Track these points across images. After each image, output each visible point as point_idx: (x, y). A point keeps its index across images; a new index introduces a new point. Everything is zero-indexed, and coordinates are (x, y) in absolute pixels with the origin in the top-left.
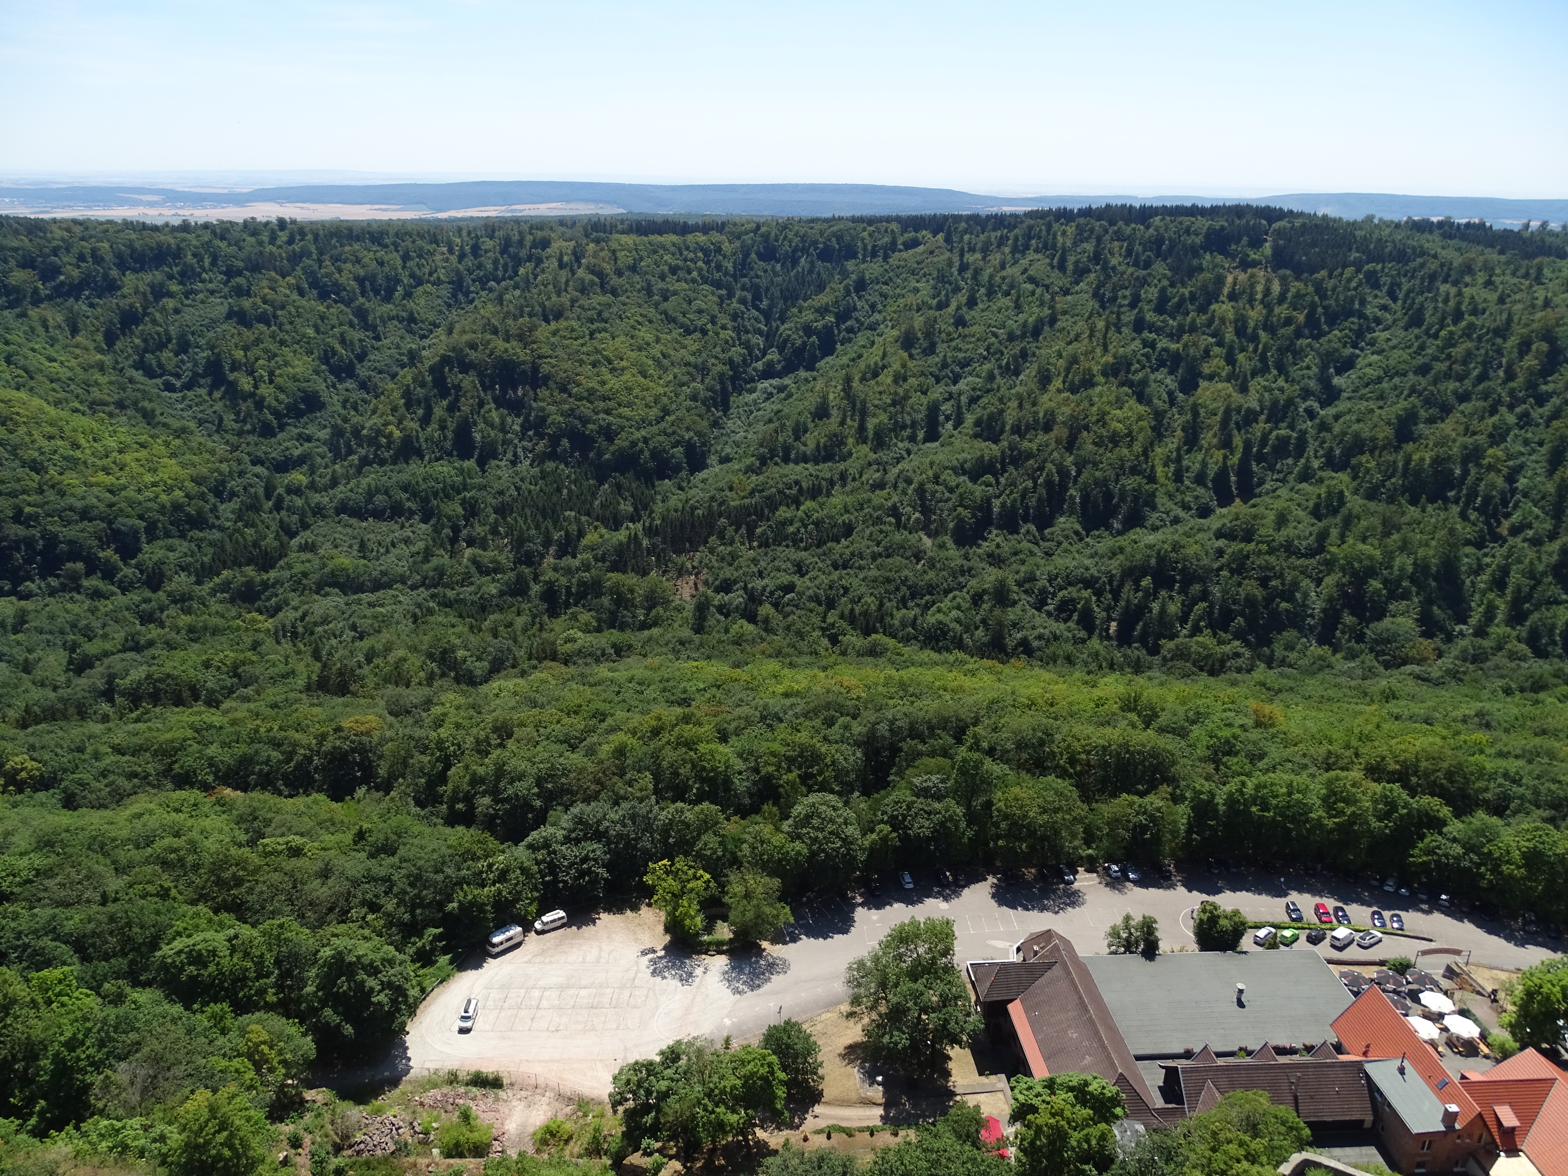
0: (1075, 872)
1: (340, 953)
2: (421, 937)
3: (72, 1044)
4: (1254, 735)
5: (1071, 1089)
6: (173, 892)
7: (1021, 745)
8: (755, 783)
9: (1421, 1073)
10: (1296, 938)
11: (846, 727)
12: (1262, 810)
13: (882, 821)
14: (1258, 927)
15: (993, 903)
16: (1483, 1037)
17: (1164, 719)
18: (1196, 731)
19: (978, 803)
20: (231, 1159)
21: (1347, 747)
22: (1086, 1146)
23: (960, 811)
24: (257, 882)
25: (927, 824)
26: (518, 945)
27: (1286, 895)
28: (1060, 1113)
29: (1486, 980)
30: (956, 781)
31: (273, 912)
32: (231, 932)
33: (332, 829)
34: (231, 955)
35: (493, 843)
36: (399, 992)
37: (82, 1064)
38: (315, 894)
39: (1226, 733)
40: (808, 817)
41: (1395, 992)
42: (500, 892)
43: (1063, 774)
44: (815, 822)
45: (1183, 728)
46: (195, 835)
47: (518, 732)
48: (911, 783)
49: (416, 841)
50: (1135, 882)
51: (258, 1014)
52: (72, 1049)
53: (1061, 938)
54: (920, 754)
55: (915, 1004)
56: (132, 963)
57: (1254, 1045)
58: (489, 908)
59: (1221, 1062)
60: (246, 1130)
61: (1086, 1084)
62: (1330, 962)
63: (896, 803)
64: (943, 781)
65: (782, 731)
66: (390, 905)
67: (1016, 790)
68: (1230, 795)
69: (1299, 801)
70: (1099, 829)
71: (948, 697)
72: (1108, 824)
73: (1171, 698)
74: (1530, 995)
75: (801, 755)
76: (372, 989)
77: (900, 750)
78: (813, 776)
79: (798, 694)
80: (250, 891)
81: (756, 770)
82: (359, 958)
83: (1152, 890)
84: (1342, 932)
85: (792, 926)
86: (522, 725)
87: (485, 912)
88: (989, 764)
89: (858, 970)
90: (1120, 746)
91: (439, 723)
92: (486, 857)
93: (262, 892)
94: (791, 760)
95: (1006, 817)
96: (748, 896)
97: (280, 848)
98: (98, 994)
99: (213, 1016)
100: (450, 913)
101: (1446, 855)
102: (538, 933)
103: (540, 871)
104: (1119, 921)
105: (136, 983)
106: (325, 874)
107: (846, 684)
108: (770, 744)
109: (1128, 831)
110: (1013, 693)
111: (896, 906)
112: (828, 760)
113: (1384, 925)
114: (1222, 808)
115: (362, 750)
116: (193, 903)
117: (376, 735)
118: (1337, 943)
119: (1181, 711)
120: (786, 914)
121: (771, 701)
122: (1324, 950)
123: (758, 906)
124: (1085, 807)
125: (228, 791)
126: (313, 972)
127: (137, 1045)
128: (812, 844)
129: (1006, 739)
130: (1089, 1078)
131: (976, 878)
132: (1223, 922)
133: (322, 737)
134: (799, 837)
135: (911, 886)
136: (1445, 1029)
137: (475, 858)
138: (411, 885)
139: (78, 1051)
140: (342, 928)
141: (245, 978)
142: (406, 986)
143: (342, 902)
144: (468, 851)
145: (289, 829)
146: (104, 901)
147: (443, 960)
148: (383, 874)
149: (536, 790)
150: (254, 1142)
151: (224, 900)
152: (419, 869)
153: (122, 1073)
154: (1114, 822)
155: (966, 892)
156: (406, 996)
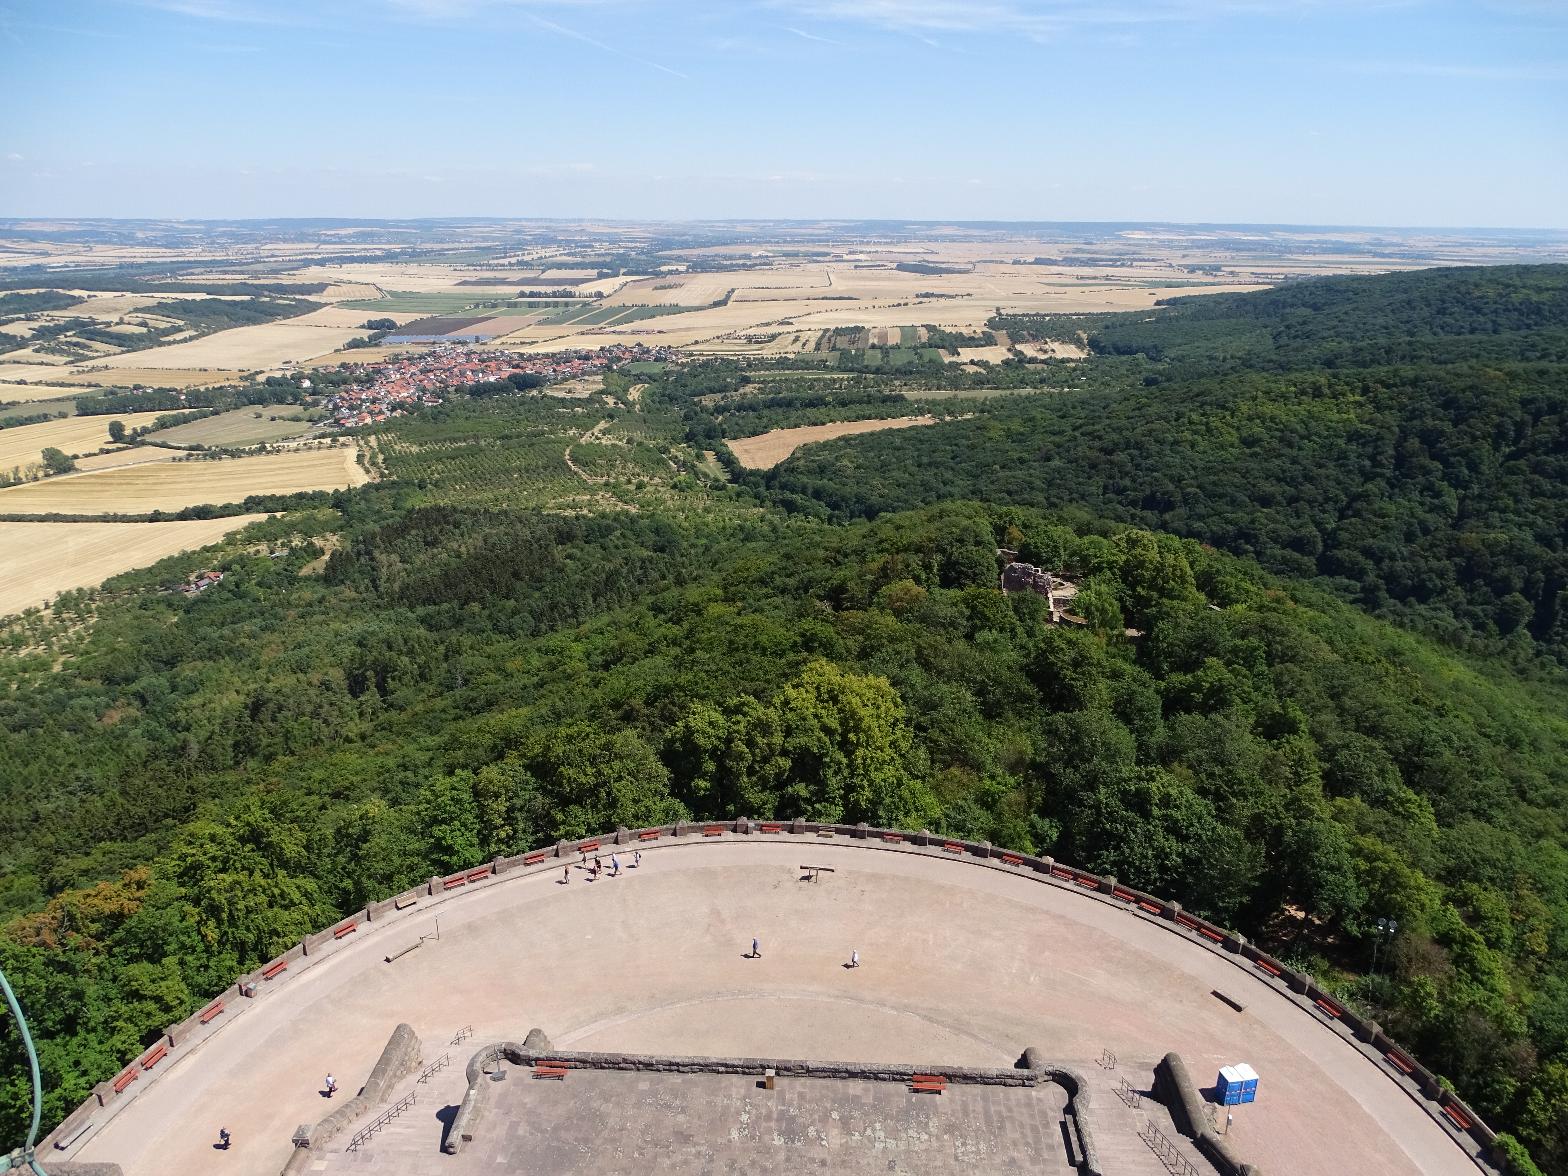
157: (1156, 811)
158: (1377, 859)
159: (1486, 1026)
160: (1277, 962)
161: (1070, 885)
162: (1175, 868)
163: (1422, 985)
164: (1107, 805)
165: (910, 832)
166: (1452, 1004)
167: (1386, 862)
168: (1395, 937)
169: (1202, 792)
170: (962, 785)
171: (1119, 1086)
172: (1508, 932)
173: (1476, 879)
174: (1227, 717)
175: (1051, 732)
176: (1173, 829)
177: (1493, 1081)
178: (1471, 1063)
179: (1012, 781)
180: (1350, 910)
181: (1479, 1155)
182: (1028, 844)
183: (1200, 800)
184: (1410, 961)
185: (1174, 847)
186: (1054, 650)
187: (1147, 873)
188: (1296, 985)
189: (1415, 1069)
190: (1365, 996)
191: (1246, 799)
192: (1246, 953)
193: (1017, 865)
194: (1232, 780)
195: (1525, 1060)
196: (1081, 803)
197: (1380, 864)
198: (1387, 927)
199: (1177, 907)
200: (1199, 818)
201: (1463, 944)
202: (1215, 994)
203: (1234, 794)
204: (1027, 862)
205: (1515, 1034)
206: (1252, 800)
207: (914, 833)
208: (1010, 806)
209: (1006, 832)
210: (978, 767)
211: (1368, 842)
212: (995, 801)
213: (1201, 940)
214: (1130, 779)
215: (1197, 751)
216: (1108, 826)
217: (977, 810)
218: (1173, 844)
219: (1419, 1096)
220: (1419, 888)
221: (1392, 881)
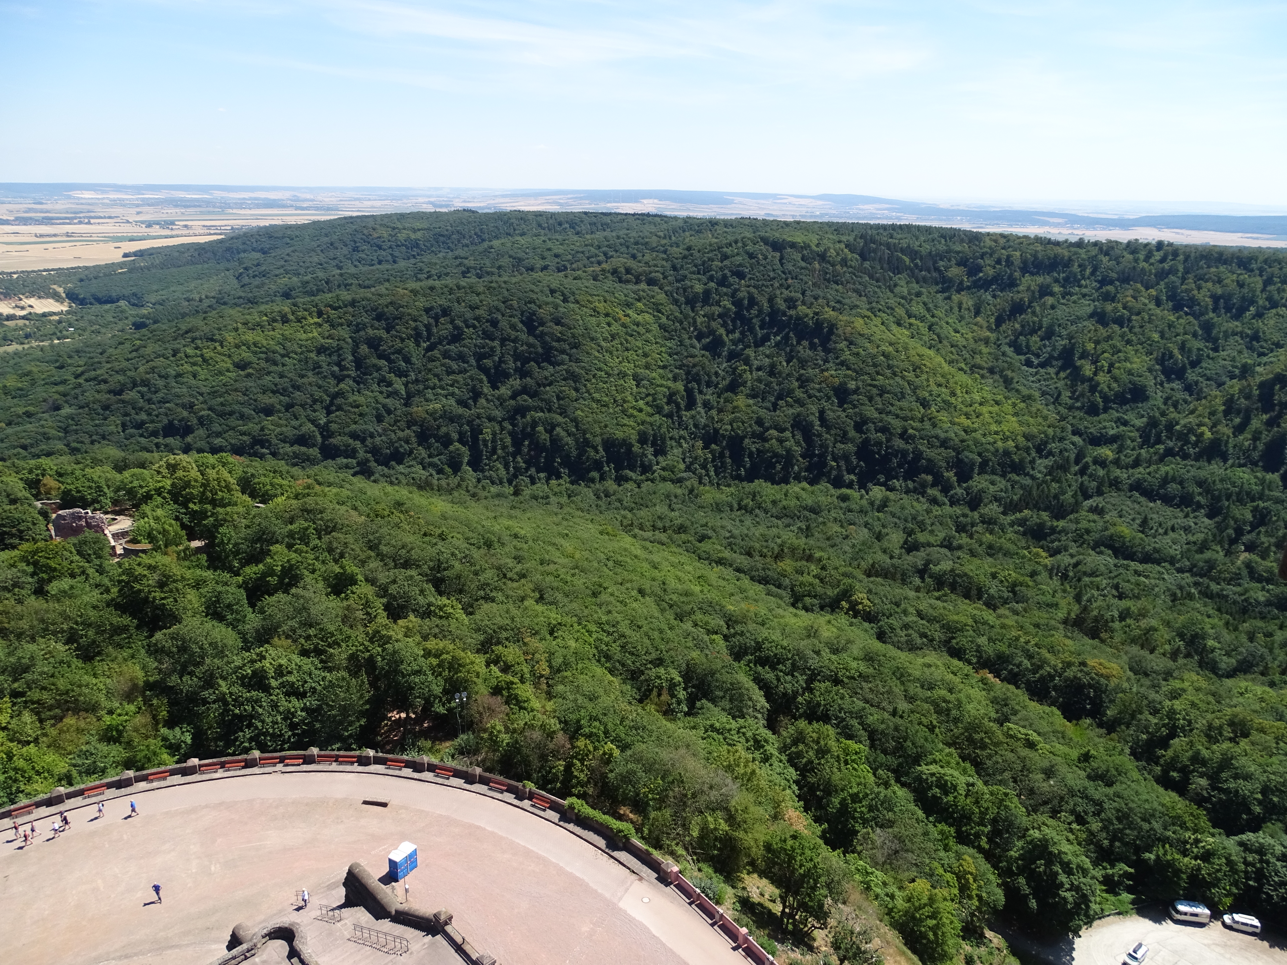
1: (1047, 841)
2: (1113, 866)
3: (855, 798)
6: (937, 730)
20: (932, 942)
24: (996, 753)
26: (1201, 925)
31: (1000, 781)
32: (971, 780)
33: (1061, 740)
34: (966, 796)
35: (1204, 822)
36: (1084, 899)
37: (857, 815)
38: (1037, 784)
42: (1199, 869)
46: (962, 696)
47: (1255, 736)
49: (1133, 785)
51: (971, 851)
52: (854, 802)
56: (900, 765)
58: (1184, 876)
60: (948, 929)
66: (1095, 826)
76: (1062, 885)
80: (990, 757)
82: (1060, 852)
86: (1262, 730)
87: (1180, 878)
91: (1175, 695)
92: (1195, 831)
93: (997, 763)
97: (1020, 736)
98: (874, 774)
99: (942, 832)
100: (1146, 861)
102: (1225, 925)
103: (1246, 872)
105: (898, 781)
106: (1049, 773)
115: (1099, 689)
116: (949, 745)
117: (1113, 682)
125: (990, 676)
126: (1020, 844)
127: (890, 824)
133: (1069, 665)
137: (1183, 826)
138: (1118, 818)
139: (858, 805)
140: (1051, 822)
141: (969, 819)
142: (1092, 899)
143: (1055, 802)
144: (1179, 817)
145: (1031, 725)
146: (894, 713)
147: (1127, 897)
148: (1097, 797)
149: (1259, 796)
150: (951, 942)
151: (969, 754)
152: (1130, 809)
153: (878, 835)
156: (1088, 907)
157: (274, 683)
158: (442, 653)
159: (537, 735)
160: (399, 757)
161: (220, 773)
162: (302, 721)
163: (493, 728)
164: (231, 693)
165: (41, 797)
166: (514, 731)
167: (448, 653)
168: (468, 703)
169: (304, 653)
170: (80, 731)
171: (318, 913)
172: (526, 669)
173: (498, 643)
174: (304, 588)
175: (155, 651)
176: (293, 692)
177: (551, 768)
178: (536, 764)
179: (132, 708)
180: (436, 697)
181: (560, 820)
182: (165, 757)
183: (306, 660)
184: (481, 714)
185: (297, 705)
186: (137, 579)
187: (282, 735)
188: (417, 767)
189: (509, 785)
190: (462, 753)
191: (339, 646)
192: (378, 761)
193: (164, 779)
194: (325, 635)
195: (564, 746)
196: (205, 702)
197: (444, 656)
198: (461, 699)
199: (315, 751)
200: (310, 674)
201: (509, 688)
202: (366, 803)
203: (330, 646)
204: (173, 773)
205: (554, 732)
206: (344, 645)
207: (46, 796)
208: (136, 730)
209: (140, 756)
210: (93, 708)
211: (432, 644)
212: (120, 733)
213: (341, 768)
214: (244, 665)
215: (290, 623)
216: (237, 711)
217: (104, 748)
218: (296, 703)
219: (516, 802)
220: (472, 663)
221: (455, 665)
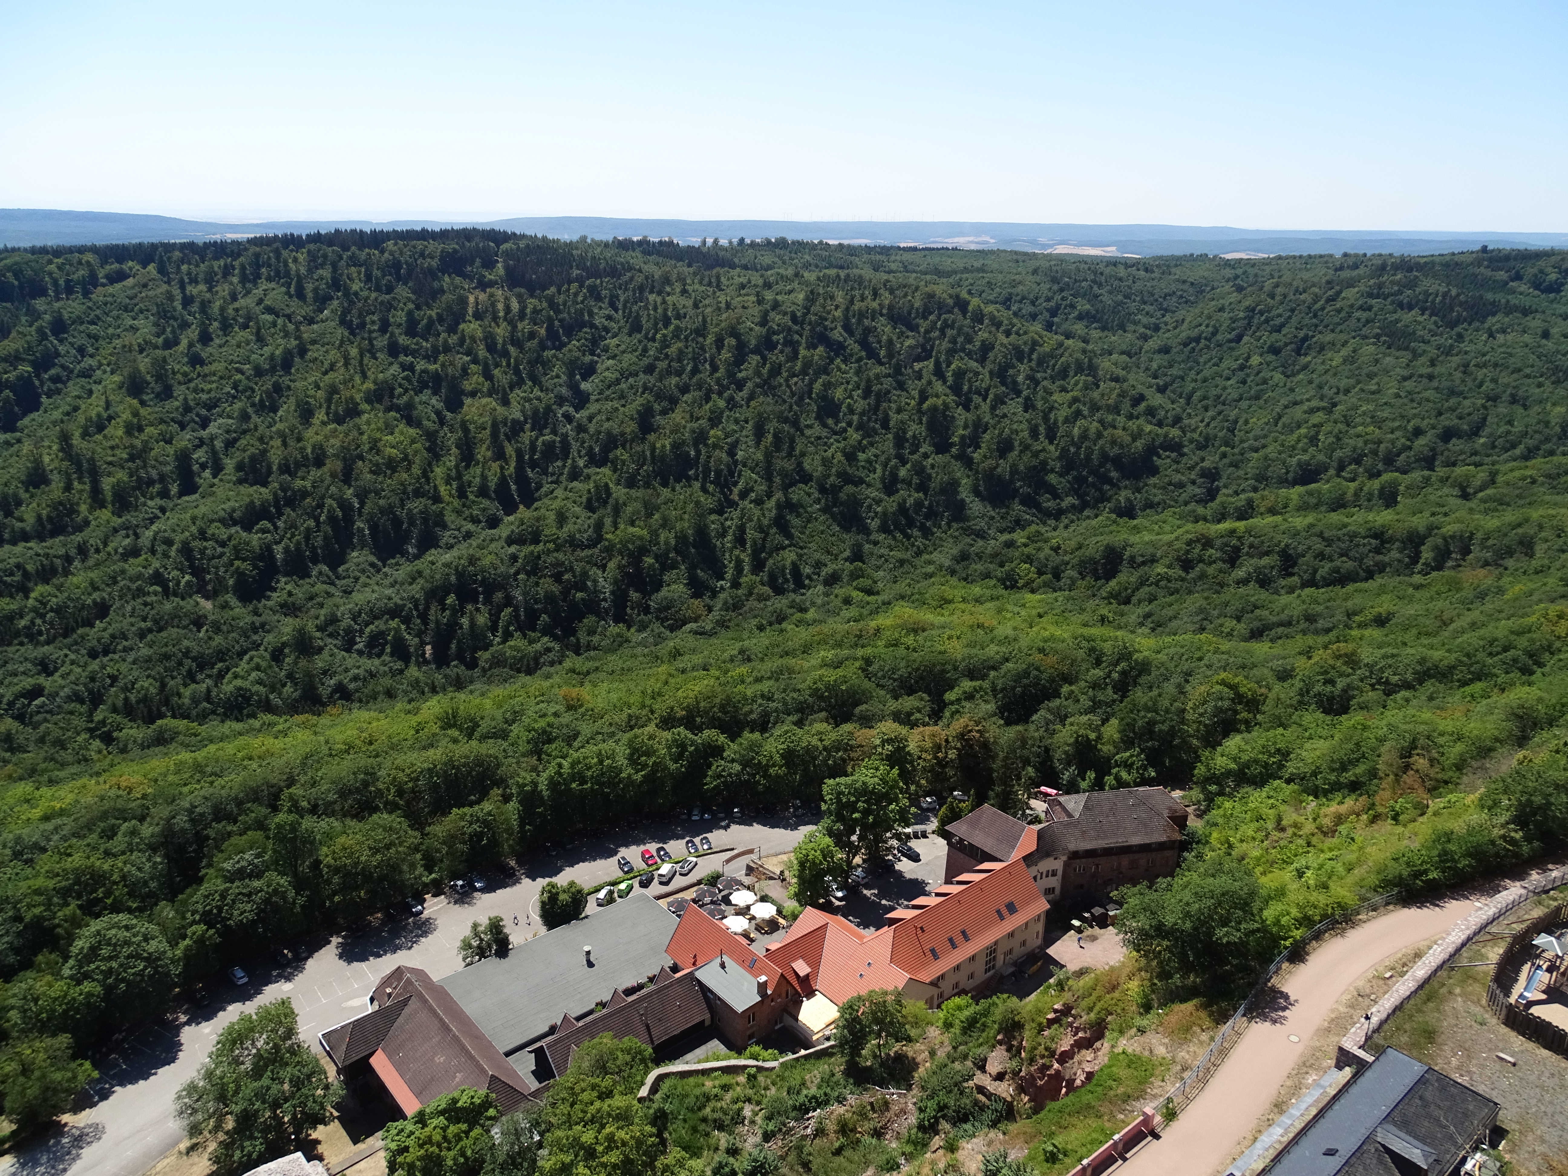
0: (422, 901)
4: (566, 718)
5: (442, 1113)
7: (344, 793)
8: (19, 934)
9: (736, 961)
10: (630, 888)
11: (134, 833)
12: (581, 784)
13: (194, 922)
14: (598, 890)
15: (342, 963)
16: (779, 912)
17: (484, 726)
18: (515, 729)
19: (305, 867)
21: (643, 706)
22: (462, 1160)
23: (283, 881)
25: (248, 907)
27: (615, 853)
28: (429, 1141)
29: (774, 866)
30: (275, 851)
39: (541, 724)
40: (94, 950)
41: (712, 902)
43: (392, 807)
44: (105, 952)
45: (504, 731)
48: (222, 869)
50: (483, 890)
53: (413, 970)
54: (229, 834)
55: (264, 1102)
57: (606, 997)
59: (581, 1024)
61: (455, 1101)
62: (659, 898)
63: (207, 897)
64: (258, 856)
65: (45, 862)
67: (342, 839)
68: (551, 779)
69: (610, 767)
70: (438, 851)
71: (255, 766)
72: (444, 843)
73: (488, 703)
74: (802, 864)
75: (77, 882)
77: (208, 838)
78: (98, 901)
79: (62, 812)
81: (18, 918)
83: (499, 892)
84: (665, 869)
85: (99, 1081)
88: (307, 823)
89: (189, 1095)
90: (445, 764)
94: (65, 893)
95: (336, 870)
96: (26, 1070)
101: (730, 775)
104: (467, 932)
107: (124, 784)
108: (30, 882)
109: (465, 843)
110: (327, 742)
111: (230, 1008)
112: (116, 877)
113: (697, 850)
114: (545, 793)
118: (664, 879)
119: (499, 714)
120: (86, 1070)
121: (26, 831)
122: (656, 888)
123: (44, 1076)
124: (417, 834)
128: (106, 978)
129: (326, 791)
130: (456, 1094)
131: (316, 945)
132: (563, 897)
134: (87, 976)
135: (245, 980)
136: (753, 918)
154: (451, 839)
155: (310, 963)
